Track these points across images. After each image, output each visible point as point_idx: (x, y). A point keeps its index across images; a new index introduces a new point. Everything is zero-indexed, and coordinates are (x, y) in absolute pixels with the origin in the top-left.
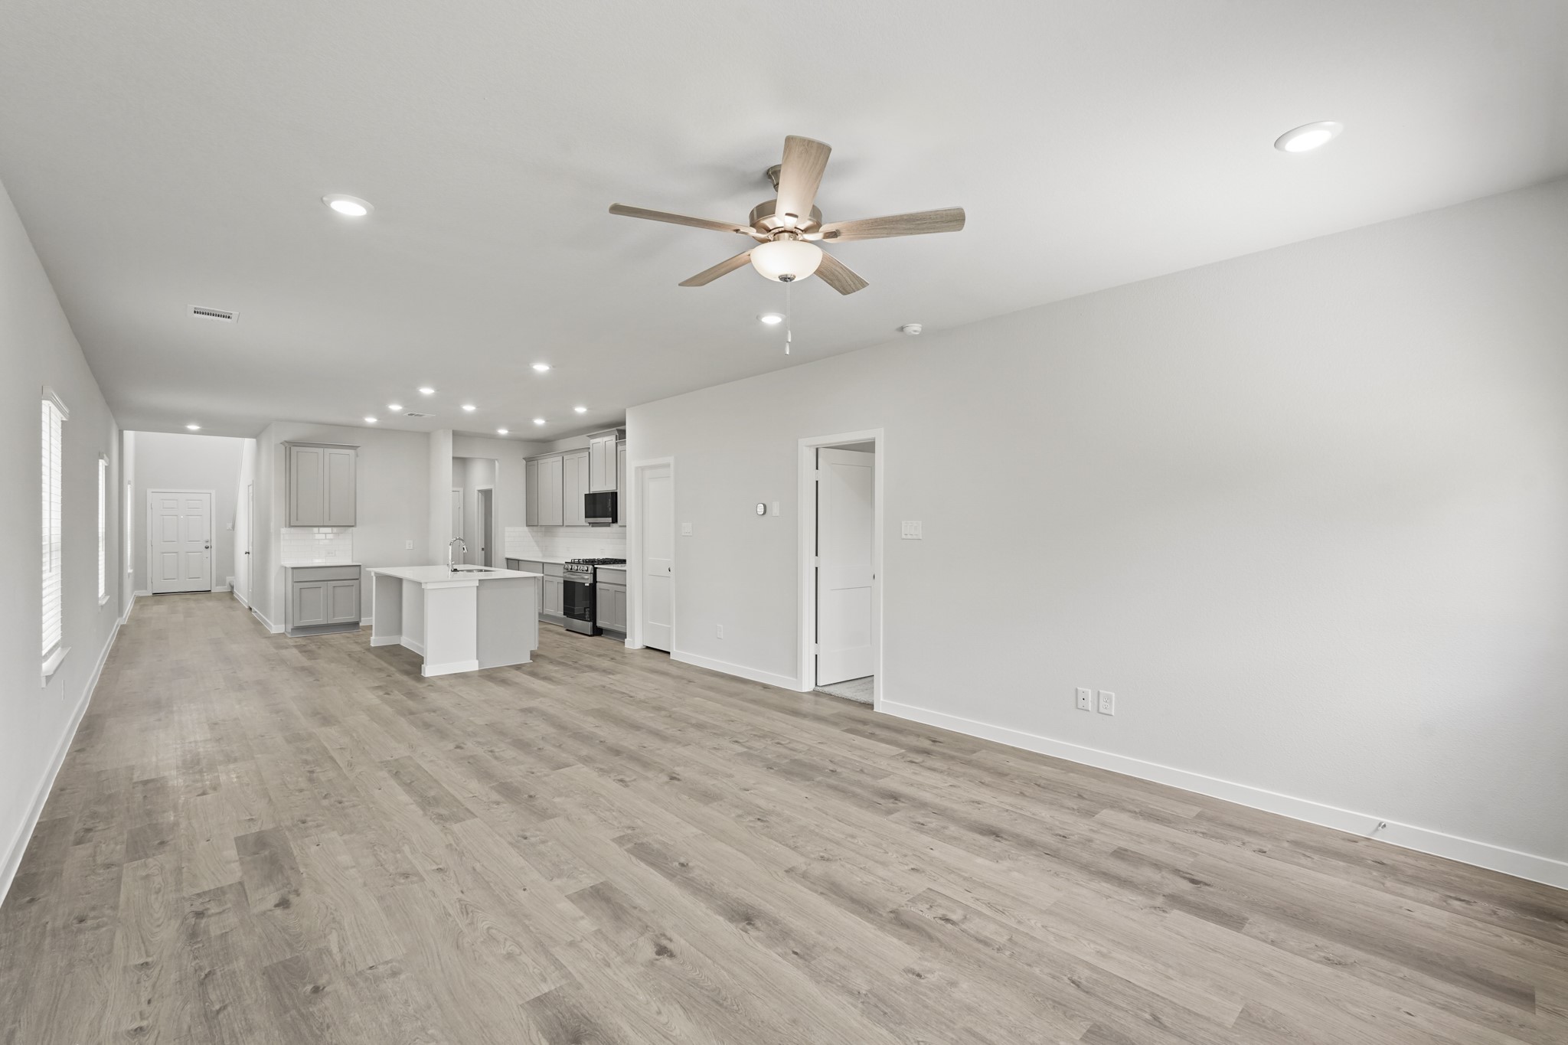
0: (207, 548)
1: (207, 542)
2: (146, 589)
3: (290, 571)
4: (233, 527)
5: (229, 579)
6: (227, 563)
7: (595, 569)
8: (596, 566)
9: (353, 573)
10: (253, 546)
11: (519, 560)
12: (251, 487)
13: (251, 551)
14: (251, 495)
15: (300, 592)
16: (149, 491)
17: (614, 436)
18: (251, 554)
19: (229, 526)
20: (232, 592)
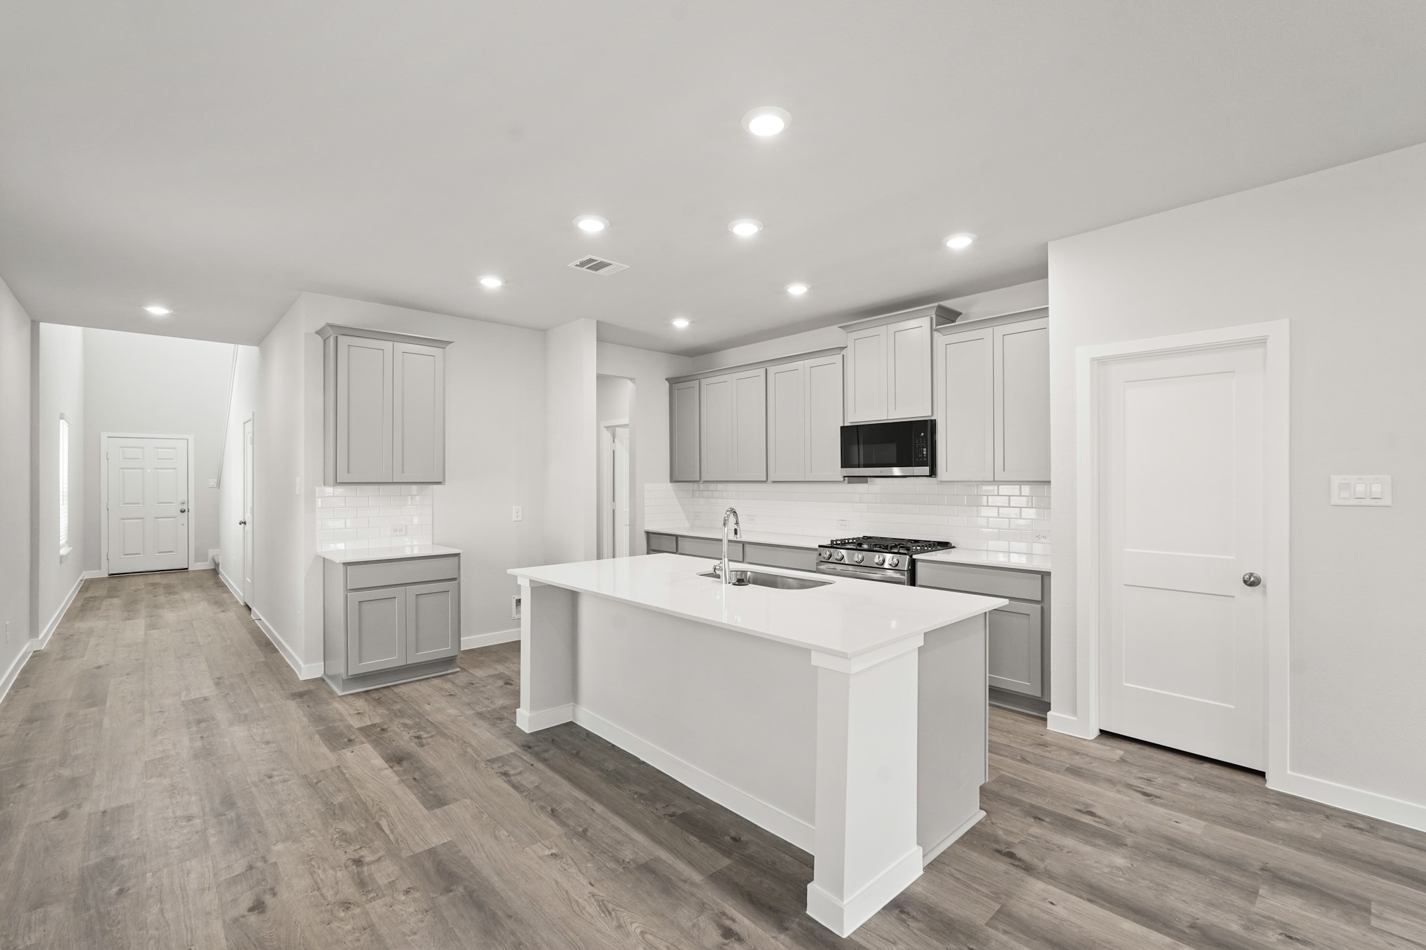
0: (183, 511)
1: (183, 503)
2: (100, 569)
3: (341, 567)
4: (219, 484)
5: (212, 553)
6: (211, 531)
7: (913, 563)
8: (914, 557)
9: (444, 570)
10: (253, 513)
11: (677, 537)
12: (249, 426)
13: (248, 519)
14: (250, 436)
15: (360, 606)
16: (104, 435)
17: (927, 319)
18: (249, 526)
19: (213, 482)
20: (215, 571)
